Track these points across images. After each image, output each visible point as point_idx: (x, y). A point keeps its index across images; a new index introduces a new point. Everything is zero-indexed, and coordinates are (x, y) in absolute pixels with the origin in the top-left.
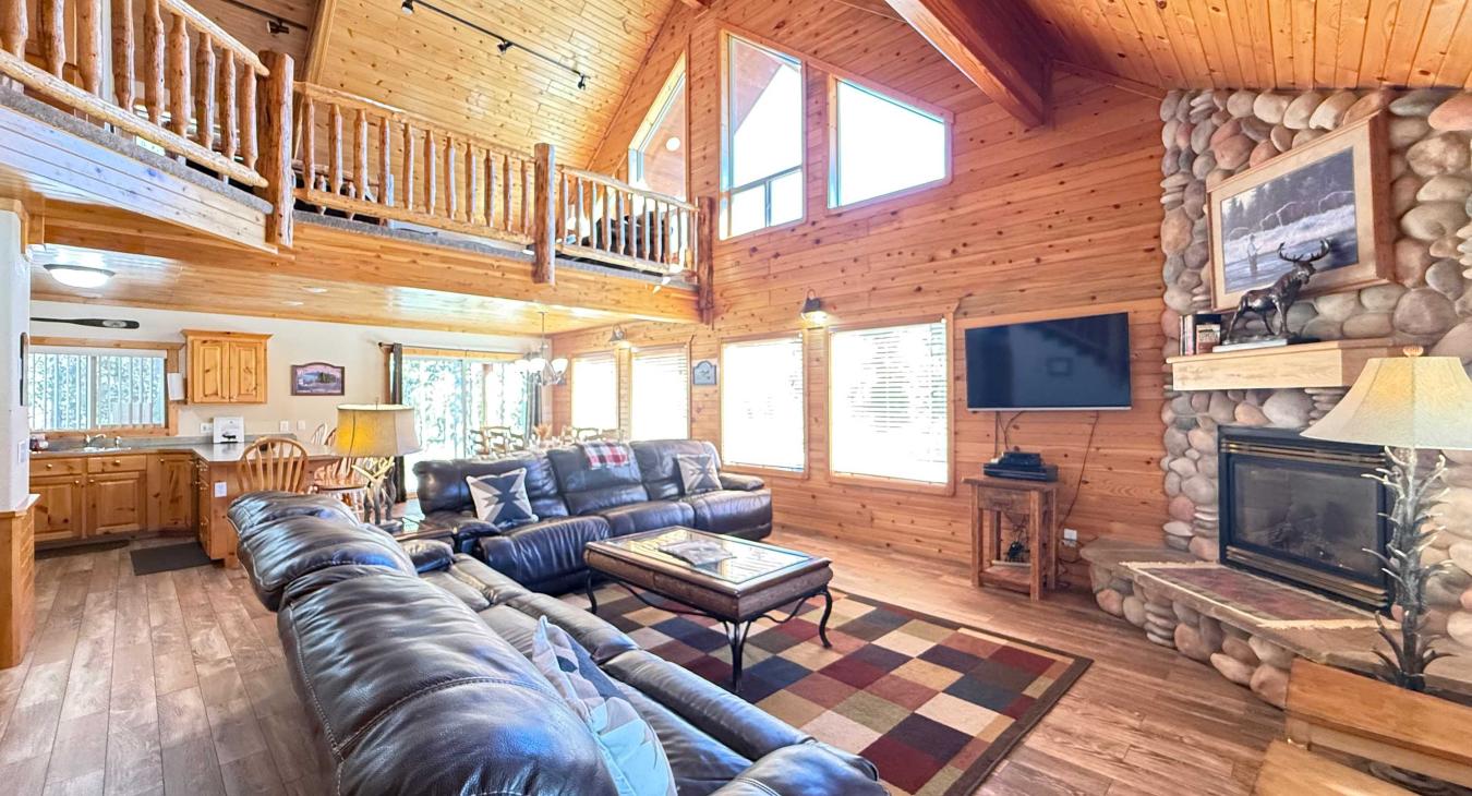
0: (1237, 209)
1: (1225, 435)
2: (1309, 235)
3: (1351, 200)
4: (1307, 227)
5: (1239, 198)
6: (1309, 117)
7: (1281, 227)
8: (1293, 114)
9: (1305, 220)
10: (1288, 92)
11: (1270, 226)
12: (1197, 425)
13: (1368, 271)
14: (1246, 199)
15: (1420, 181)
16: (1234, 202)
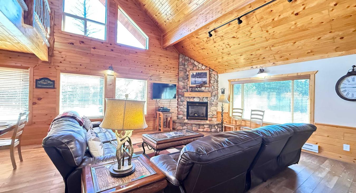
0: (193, 74)
1: (188, 102)
2: (202, 80)
3: (206, 78)
4: (202, 79)
5: (194, 73)
6: (202, 67)
7: (199, 78)
8: (200, 66)
9: (202, 78)
10: (199, 63)
11: (198, 78)
12: (184, 101)
13: (208, 85)
14: (195, 74)
15: (212, 78)
16: (193, 73)
